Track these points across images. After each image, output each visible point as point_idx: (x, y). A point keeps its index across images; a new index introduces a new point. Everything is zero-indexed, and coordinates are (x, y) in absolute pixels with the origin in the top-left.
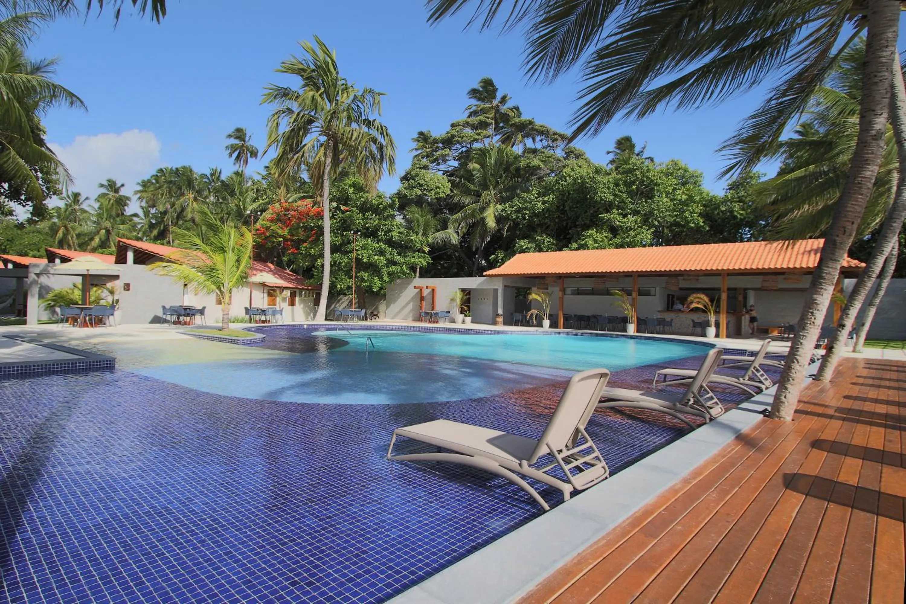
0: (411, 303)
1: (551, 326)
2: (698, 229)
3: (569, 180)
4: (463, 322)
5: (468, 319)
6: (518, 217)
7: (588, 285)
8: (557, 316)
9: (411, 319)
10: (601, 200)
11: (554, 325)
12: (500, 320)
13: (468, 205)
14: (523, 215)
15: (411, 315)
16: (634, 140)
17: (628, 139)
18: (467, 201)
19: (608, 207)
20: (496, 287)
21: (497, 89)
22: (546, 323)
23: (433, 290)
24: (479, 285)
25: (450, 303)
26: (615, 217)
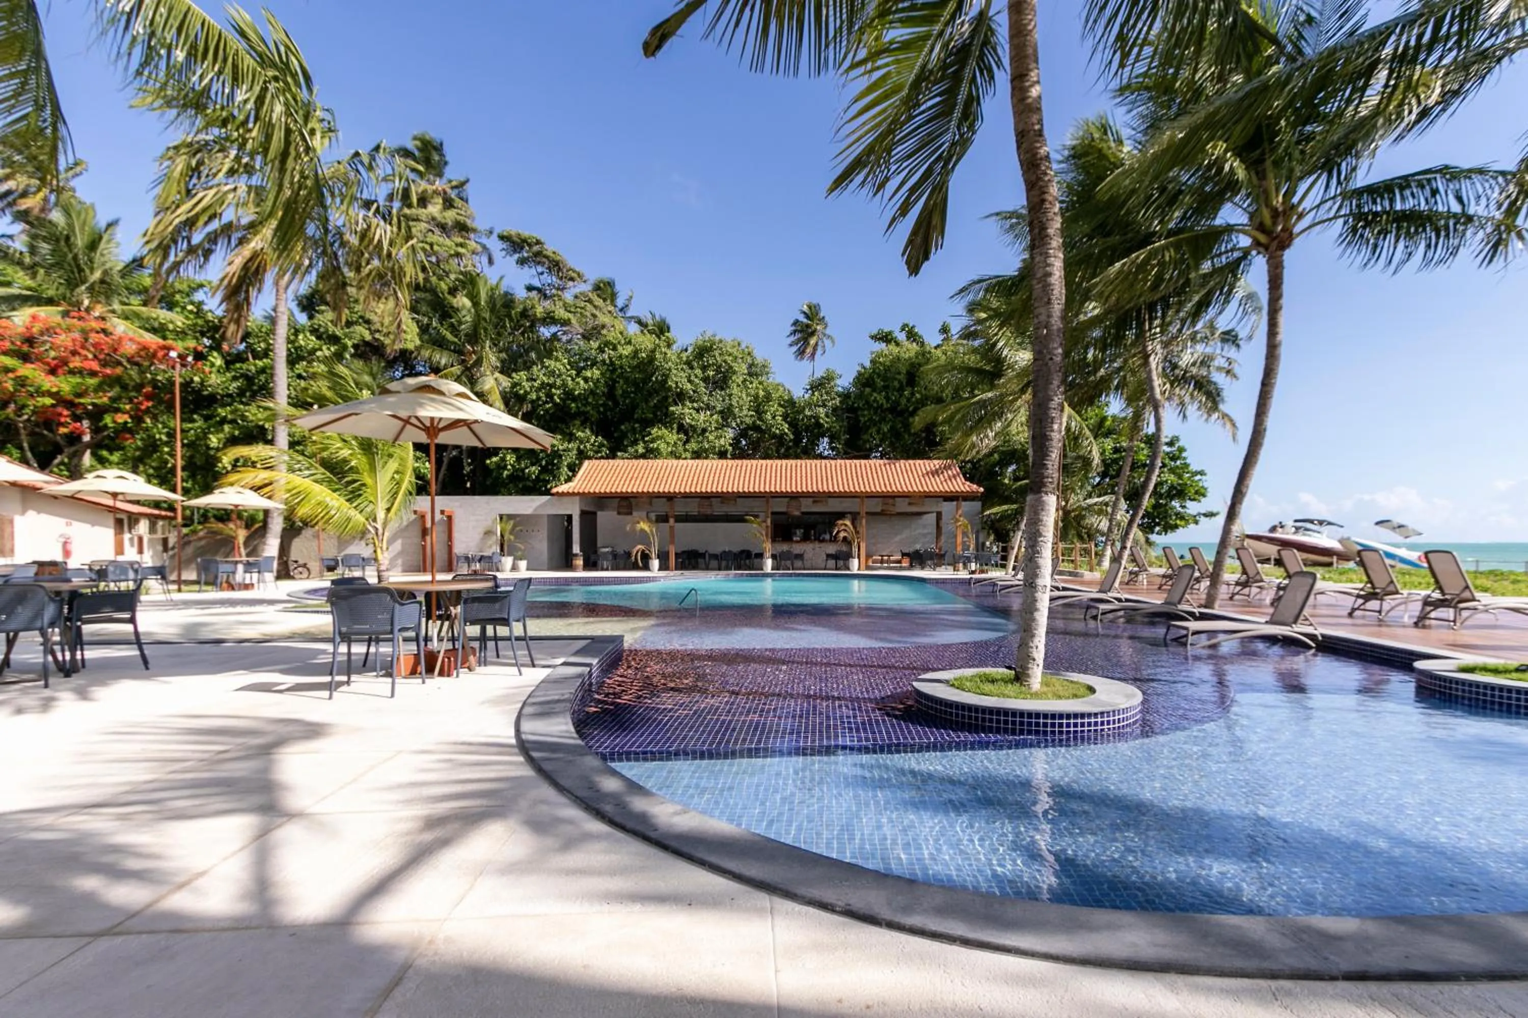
0: (399, 542)
1: (660, 569)
2: (780, 438)
3: (627, 351)
4: (514, 568)
5: (523, 564)
6: (539, 398)
7: (693, 508)
8: (667, 553)
9: (400, 569)
10: (677, 387)
11: (663, 567)
12: (580, 562)
13: (445, 367)
14: (550, 396)
15: (400, 562)
16: (618, 287)
17: (610, 284)
18: (443, 362)
19: (681, 396)
20: (569, 512)
21: (446, 163)
22: (655, 563)
23: (450, 518)
24: (535, 510)
25: (483, 539)
26: (686, 412)
